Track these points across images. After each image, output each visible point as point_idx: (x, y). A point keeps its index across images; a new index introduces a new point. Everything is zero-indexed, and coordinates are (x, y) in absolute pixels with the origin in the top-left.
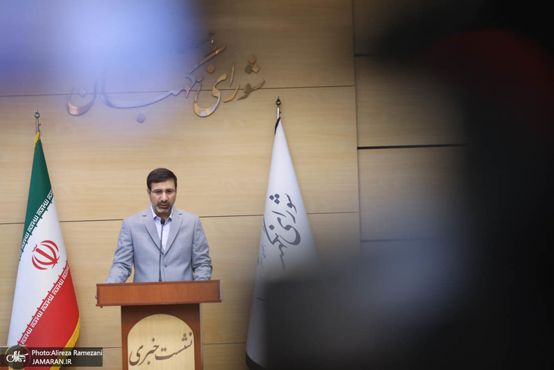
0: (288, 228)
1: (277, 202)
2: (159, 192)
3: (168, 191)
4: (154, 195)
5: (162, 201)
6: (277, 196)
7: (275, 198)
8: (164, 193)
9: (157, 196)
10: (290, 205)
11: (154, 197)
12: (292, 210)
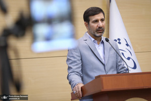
0: (129, 59)
1: (120, 43)
2: (97, 21)
3: (102, 20)
4: (93, 24)
5: (99, 27)
6: (119, 39)
7: (118, 41)
8: (100, 21)
9: (95, 25)
10: (127, 45)
11: (93, 26)
12: (128, 48)
